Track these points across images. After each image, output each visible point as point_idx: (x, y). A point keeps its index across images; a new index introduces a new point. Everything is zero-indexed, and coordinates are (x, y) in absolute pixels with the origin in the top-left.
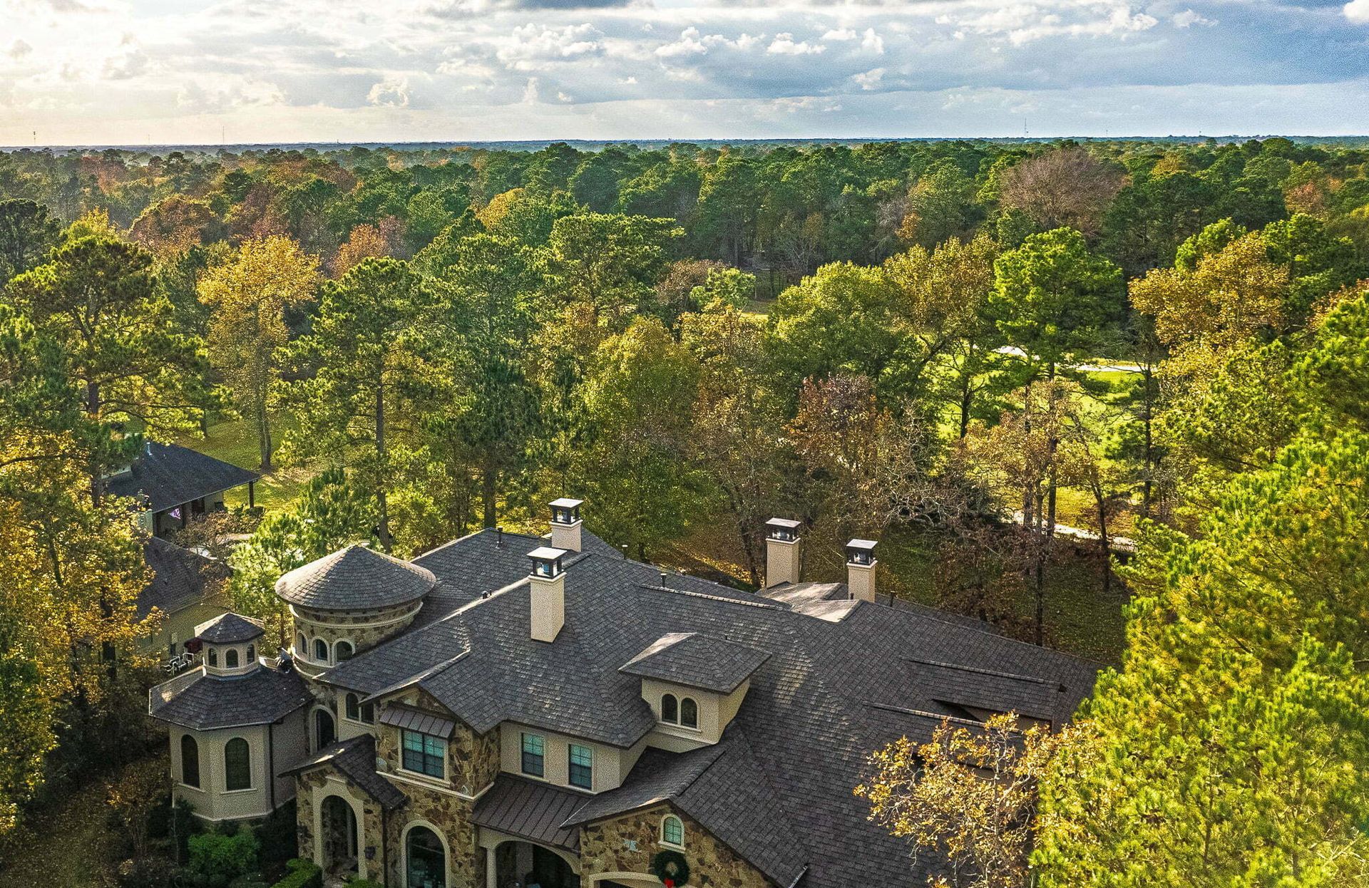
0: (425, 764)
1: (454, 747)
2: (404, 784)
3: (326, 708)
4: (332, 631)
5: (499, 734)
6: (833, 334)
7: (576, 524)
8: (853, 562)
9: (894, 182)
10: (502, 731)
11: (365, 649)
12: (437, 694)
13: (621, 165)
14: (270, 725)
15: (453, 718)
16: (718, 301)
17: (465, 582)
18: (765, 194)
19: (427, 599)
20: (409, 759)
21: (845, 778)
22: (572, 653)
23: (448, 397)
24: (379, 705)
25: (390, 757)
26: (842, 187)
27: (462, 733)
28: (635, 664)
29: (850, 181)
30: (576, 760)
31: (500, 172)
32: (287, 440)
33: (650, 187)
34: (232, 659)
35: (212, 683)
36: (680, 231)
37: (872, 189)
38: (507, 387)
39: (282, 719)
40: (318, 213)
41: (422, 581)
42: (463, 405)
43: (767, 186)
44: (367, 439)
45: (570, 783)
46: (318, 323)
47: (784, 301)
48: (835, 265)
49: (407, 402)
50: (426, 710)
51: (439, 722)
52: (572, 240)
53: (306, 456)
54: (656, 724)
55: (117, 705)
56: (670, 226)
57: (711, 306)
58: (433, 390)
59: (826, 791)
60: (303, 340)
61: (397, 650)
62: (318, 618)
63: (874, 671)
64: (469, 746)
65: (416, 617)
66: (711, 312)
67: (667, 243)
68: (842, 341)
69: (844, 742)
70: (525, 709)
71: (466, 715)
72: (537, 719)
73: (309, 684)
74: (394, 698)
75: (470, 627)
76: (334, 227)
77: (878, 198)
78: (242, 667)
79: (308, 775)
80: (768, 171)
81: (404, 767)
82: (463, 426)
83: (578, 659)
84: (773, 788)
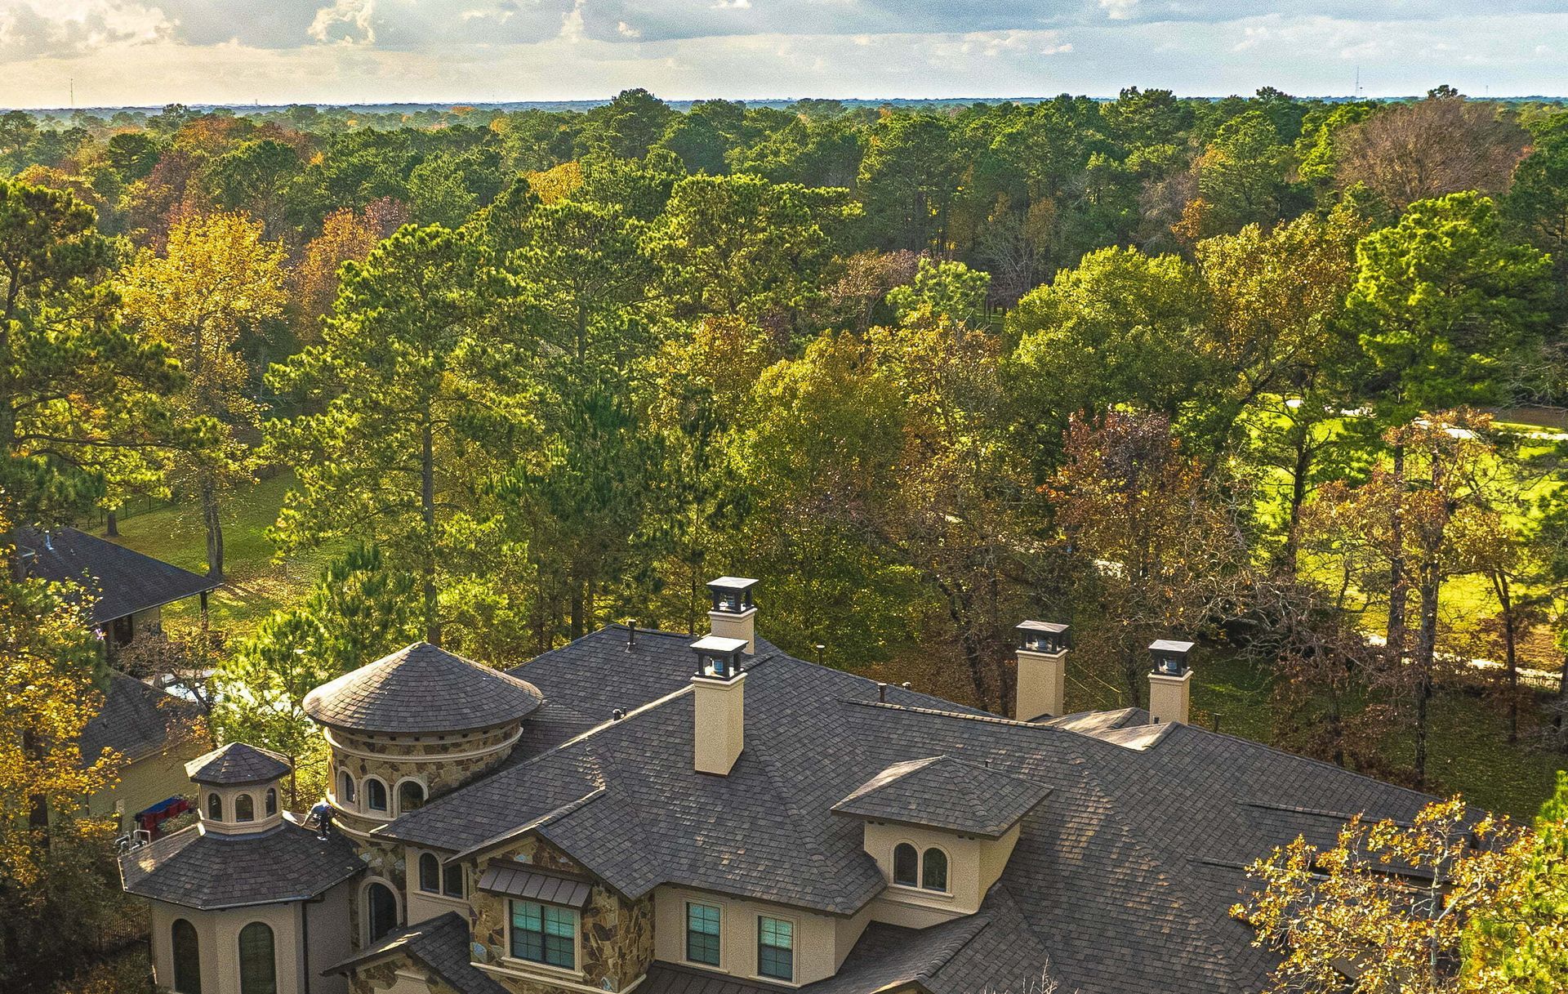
0: (544, 949)
1: (590, 922)
2: (514, 980)
3: (385, 881)
4: (394, 767)
5: (653, 907)
6: (1104, 357)
7: (748, 613)
8: (1158, 672)
9: (1169, 150)
10: (657, 901)
11: (442, 793)
12: (564, 844)
13: (732, 127)
14: (305, 903)
15: (590, 879)
16: (926, 309)
17: (584, 700)
18: (965, 168)
19: (528, 722)
20: (519, 943)
21: (1166, 958)
22: (758, 789)
23: (533, 441)
24: (475, 865)
25: (491, 941)
26: (1086, 157)
27: (603, 901)
28: (853, 801)
29: (1098, 147)
30: (769, 940)
31: (539, 138)
32: (289, 507)
33: (782, 159)
34: (244, 811)
35: (217, 844)
36: (856, 209)
37: (1133, 160)
38: (611, 434)
39: (322, 894)
40: (266, 195)
41: (525, 696)
42: (555, 455)
43: (966, 156)
44: (409, 505)
45: (760, 973)
46: (331, 327)
47: (1028, 309)
48: (1109, 252)
49: (472, 447)
50: (547, 869)
51: (568, 887)
52: (703, 213)
53: (321, 529)
54: (886, 888)
55: (61, 889)
56: (841, 199)
57: (914, 316)
58: (512, 426)
59: (1141, 974)
60: (309, 353)
61: (494, 791)
62: (372, 748)
63: (1199, 817)
64: (612, 919)
65: (515, 748)
66: (916, 326)
67: (837, 226)
68: (1119, 368)
69: (1161, 909)
70: (693, 867)
71: (608, 874)
72: (712, 879)
73: (359, 846)
74: (498, 854)
75: (601, 756)
76: (294, 216)
77: (1142, 175)
78: (260, 820)
79: (368, 971)
80: (969, 134)
81: (513, 955)
82: (549, 489)
83: (767, 797)
84: (1060, 972)
